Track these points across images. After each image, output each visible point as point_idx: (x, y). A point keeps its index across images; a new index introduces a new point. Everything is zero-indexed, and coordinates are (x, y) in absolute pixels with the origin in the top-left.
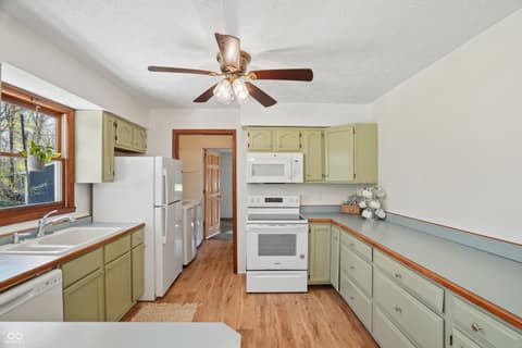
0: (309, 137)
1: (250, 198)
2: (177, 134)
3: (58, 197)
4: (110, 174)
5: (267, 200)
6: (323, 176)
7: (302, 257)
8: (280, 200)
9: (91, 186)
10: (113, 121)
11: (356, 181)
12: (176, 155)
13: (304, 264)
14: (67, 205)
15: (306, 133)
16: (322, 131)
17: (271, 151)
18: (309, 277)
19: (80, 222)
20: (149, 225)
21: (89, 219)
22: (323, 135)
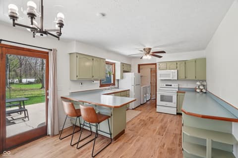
0: (180, 65)
1: (160, 84)
2: (139, 65)
3: (112, 83)
4: (122, 77)
5: (166, 85)
6: (185, 77)
7: (175, 103)
8: (171, 85)
9: (118, 80)
10: (123, 64)
11: (196, 79)
12: (139, 72)
13: (175, 106)
14: (114, 84)
15: (179, 63)
16: (185, 62)
17: (166, 69)
18: (177, 110)
19: (116, 88)
20: (131, 90)
21: (118, 88)
22: (185, 63)
